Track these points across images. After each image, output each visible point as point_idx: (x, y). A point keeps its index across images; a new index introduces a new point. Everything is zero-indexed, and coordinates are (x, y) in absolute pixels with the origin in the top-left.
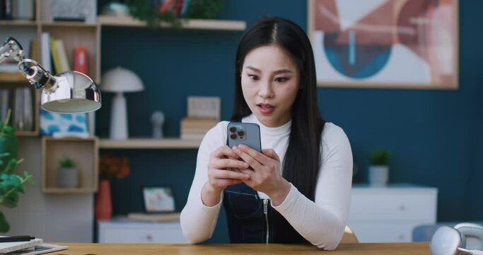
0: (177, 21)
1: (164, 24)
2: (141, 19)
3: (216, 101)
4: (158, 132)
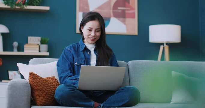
0: (22, 6)
1: (17, 7)
2: (8, 5)
3: (39, 38)
4: (15, 49)
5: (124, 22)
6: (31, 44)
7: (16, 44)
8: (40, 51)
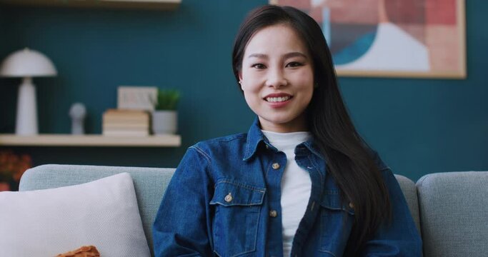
3: (153, 92)
4: (77, 128)
5: (421, 38)
6: (126, 111)
7: (78, 111)
8: (151, 132)
